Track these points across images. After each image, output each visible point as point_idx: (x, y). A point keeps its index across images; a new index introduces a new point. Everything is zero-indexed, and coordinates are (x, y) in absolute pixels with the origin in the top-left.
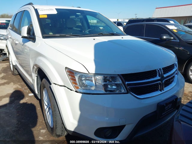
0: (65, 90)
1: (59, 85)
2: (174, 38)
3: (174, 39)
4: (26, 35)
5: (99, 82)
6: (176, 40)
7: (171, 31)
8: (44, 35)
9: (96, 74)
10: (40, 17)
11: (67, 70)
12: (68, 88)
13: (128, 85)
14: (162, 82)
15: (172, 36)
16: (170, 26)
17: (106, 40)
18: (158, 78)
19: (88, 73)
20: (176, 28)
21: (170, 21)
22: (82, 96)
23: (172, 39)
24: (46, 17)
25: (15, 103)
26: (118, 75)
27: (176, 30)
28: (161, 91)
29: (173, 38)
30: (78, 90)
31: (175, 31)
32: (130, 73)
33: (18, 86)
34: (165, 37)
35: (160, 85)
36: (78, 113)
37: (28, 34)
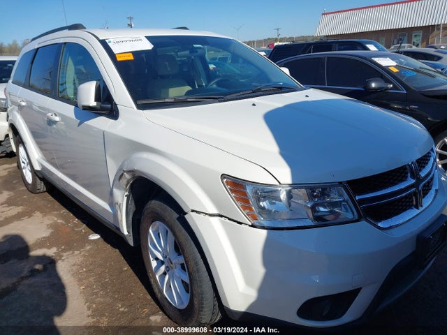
0: (223, 223)
1: (206, 214)
2: (394, 85)
3: (395, 88)
4: (93, 103)
5: (299, 202)
6: (400, 90)
7: (386, 69)
8: (139, 103)
9: (294, 185)
10: (119, 59)
11: (225, 180)
12: (229, 219)
13: (361, 201)
14: (418, 188)
15: (390, 82)
16: (382, 59)
17: (280, 105)
18: (411, 181)
19: (278, 184)
20: (395, 64)
21: (368, 46)
22: (268, 234)
23: (391, 89)
24: (131, 57)
25: (63, 260)
26: (340, 183)
27: (395, 67)
28: (418, 208)
29: (391, 86)
30: (256, 223)
31: (395, 70)
32: (362, 177)
33: (56, 219)
34: (373, 85)
35: (414, 197)
36: (260, 271)
37: (97, 99)
